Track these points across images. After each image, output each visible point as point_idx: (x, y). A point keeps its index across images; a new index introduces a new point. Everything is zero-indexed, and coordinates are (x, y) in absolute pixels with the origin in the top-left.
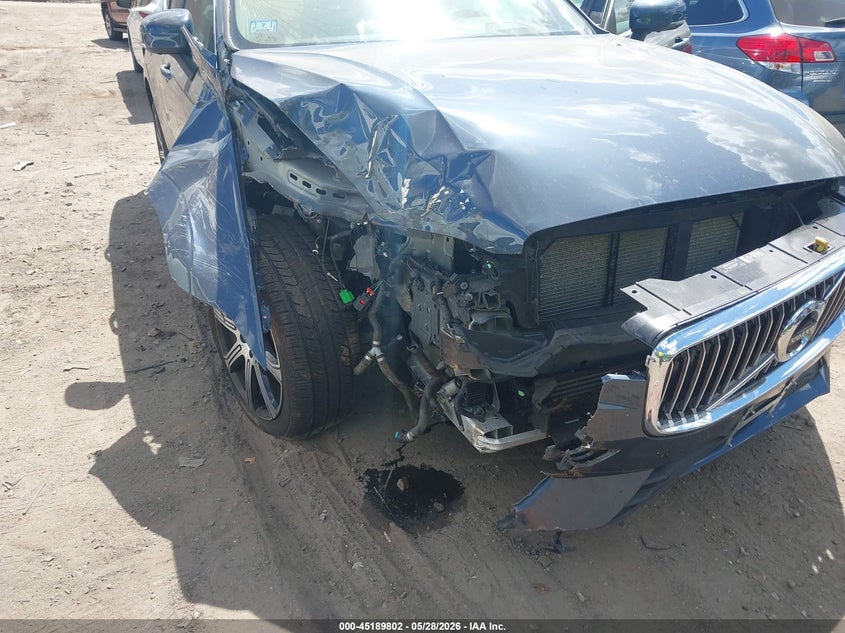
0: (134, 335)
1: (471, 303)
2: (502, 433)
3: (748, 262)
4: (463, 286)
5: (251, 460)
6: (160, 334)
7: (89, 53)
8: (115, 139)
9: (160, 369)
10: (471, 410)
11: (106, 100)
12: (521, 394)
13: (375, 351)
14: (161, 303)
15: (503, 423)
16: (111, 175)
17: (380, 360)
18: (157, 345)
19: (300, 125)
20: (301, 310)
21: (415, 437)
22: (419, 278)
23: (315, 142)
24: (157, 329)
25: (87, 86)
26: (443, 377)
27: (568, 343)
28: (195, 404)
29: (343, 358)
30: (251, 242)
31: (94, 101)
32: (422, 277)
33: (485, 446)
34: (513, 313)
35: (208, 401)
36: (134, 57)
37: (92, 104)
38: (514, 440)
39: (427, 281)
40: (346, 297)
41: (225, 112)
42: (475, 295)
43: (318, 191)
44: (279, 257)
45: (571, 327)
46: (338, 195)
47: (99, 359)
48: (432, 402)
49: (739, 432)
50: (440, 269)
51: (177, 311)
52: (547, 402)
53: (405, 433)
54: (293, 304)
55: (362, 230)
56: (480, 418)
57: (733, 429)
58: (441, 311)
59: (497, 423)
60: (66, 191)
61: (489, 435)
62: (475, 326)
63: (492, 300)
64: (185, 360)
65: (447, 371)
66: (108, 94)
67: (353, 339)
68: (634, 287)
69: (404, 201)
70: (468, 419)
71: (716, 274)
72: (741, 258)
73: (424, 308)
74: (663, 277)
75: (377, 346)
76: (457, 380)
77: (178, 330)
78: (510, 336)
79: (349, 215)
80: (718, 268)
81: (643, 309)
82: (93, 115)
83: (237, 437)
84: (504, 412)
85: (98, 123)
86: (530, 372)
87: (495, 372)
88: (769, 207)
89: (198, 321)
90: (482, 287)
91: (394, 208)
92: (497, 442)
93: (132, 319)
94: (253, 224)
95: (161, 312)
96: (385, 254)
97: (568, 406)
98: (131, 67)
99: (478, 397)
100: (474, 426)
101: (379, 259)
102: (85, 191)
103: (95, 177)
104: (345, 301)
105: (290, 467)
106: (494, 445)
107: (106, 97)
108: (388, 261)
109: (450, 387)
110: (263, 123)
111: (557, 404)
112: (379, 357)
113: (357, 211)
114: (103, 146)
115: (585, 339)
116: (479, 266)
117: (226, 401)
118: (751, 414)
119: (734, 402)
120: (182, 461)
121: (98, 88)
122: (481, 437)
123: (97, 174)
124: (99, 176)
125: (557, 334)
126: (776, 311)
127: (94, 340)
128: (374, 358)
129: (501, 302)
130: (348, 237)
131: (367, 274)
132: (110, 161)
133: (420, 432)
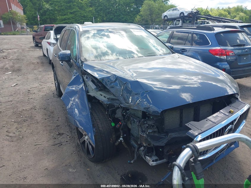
0: (52, 134)
1: (147, 127)
2: (156, 160)
3: (215, 116)
4: (145, 122)
5: (89, 169)
6: (59, 134)
7: (30, 51)
8: (40, 77)
9: (61, 144)
10: (148, 155)
11: (36, 65)
12: (161, 150)
13: (121, 139)
14: (59, 125)
15: (156, 158)
16: (40, 87)
17: (123, 141)
18: (59, 137)
19: (104, 84)
20: (101, 129)
21: (134, 162)
22: (133, 120)
23: (108, 87)
24: (59, 133)
25: (31, 61)
26: (140, 146)
27: (172, 137)
28: (72, 154)
29: (111, 142)
30: (90, 112)
31: (33, 65)
32: (134, 119)
33: (152, 164)
34: (158, 129)
35: (75, 153)
36: (43, 52)
37: (32, 66)
38: (159, 162)
39: (136, 121)
40: (113, 124)
41: (81, 78)
42: (149, 125)
43: (108, 98)
44: (96, 115)
45: (173, 133)
46: (113, 99)
47: (44, 141)
48: (137, 153)
49: (216, 158)
50: (139, 118)
51: (63, 127)
52: (168, 152)
53: (131, 161)
54: (98, 127)
55: (118, 108)
56: (150, 157)
57: (215, 158)
58: (139, 129)
59: (155, 158)
60: (28, 93)
61: (153, 161)
62: (149, 133)
63: (153, 126)
64: (67, 141)
65: (142, 144)
66: (36, 63)
67: (114, 136)
68: (188, 124)
69: (130, 102)
70: (147, 157)
71: (207, 120)
72: (213, 115)
73: (135, 128)
74: (194, 121)
75: (122, 137)
76: (144, 146)
77: (64, 133)
78: (158, 135)
79: (115, 104)
80: (208, 118)
81: (191, 129)
82: (33, 70)
83: (84, 163)
84: (156, 155)
85: (35, 72)
86: (163, 144)
87: (154, 145)
88: (218, 101)
89: (69, 130)
90: (150, 123)
91: (128, 103)
92: (155, 163)
93: (51, 130)
94: (90, 106)
95: (58, 127)
96: (124, 114)
97: (172, 152)
98: (42, 55)
99: (150, 151)
100: (149, 159)
101: (123, 115)
102: (33, 92)
103: (36, 88)
104: (113, 126)
105: (99, 171)
106: (154, 164)
107: (36, 64)
108: (125, 115)
109: (142, 148)
110: (93, 81)
111: (170, 152)
112: (122, 140)
113: (117, 103)
114: (37, 79)
115: (176, 136)
116: (149, 117)
117: (80, 153)
118: (219, 154)
119: (214, 151)
120: (70, 170)
121: (34, 61)
122: (151, 162)
123: (36, 87)
124: (37, 88)
125: (170, 134)
126: (222, 128)
127: (42, 136)
128: (121, 141)
129: (155, 127)
130: (115, 109)
131: (119, 119)
132: (39, 83)
133: (135, 160)
